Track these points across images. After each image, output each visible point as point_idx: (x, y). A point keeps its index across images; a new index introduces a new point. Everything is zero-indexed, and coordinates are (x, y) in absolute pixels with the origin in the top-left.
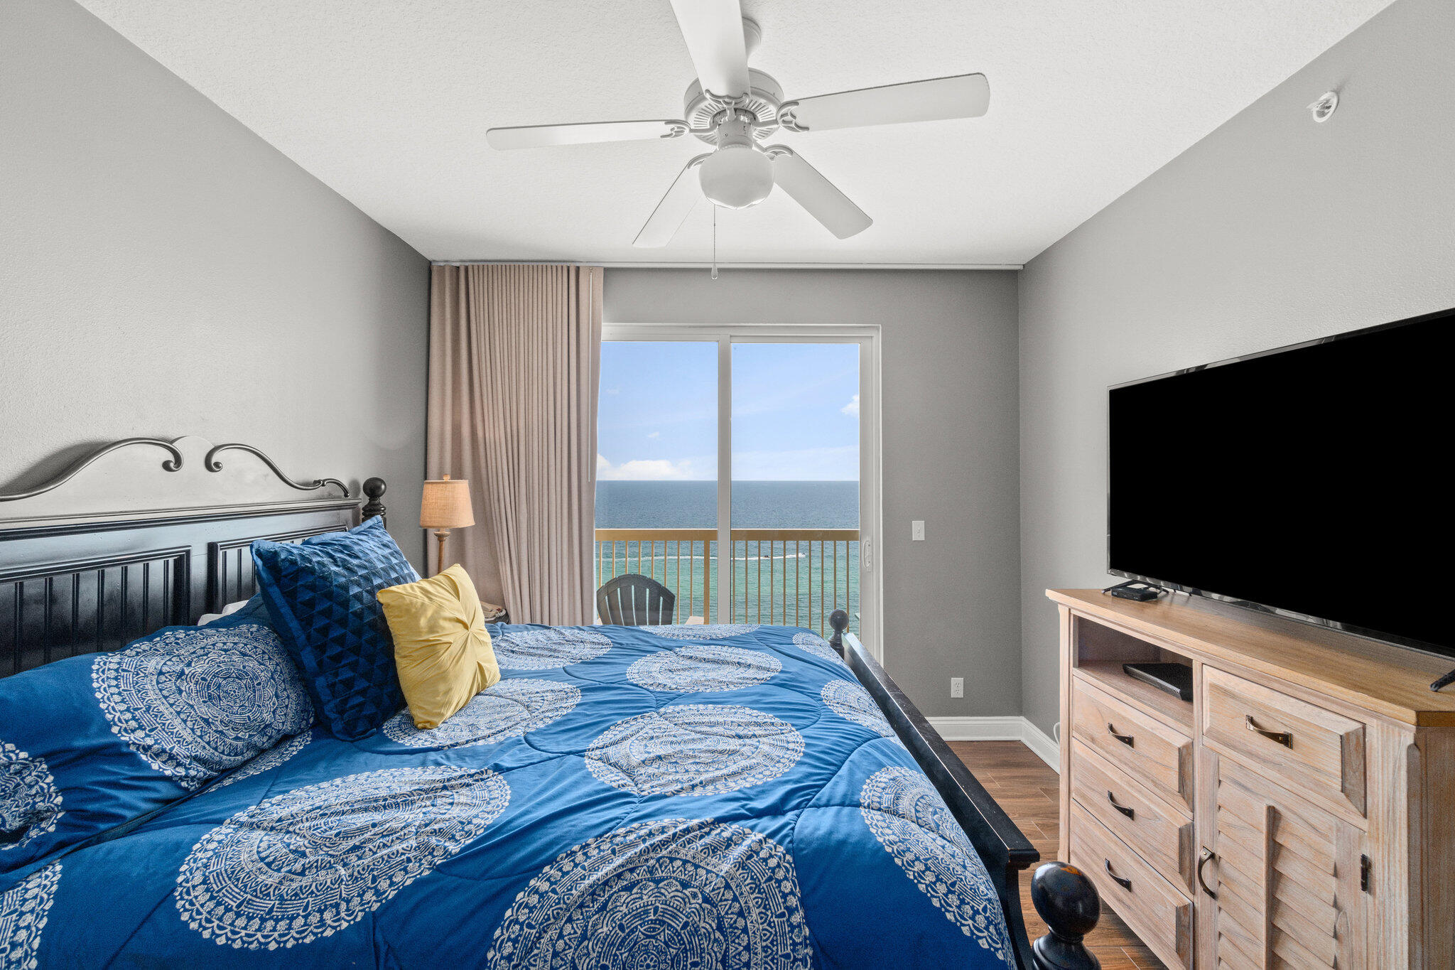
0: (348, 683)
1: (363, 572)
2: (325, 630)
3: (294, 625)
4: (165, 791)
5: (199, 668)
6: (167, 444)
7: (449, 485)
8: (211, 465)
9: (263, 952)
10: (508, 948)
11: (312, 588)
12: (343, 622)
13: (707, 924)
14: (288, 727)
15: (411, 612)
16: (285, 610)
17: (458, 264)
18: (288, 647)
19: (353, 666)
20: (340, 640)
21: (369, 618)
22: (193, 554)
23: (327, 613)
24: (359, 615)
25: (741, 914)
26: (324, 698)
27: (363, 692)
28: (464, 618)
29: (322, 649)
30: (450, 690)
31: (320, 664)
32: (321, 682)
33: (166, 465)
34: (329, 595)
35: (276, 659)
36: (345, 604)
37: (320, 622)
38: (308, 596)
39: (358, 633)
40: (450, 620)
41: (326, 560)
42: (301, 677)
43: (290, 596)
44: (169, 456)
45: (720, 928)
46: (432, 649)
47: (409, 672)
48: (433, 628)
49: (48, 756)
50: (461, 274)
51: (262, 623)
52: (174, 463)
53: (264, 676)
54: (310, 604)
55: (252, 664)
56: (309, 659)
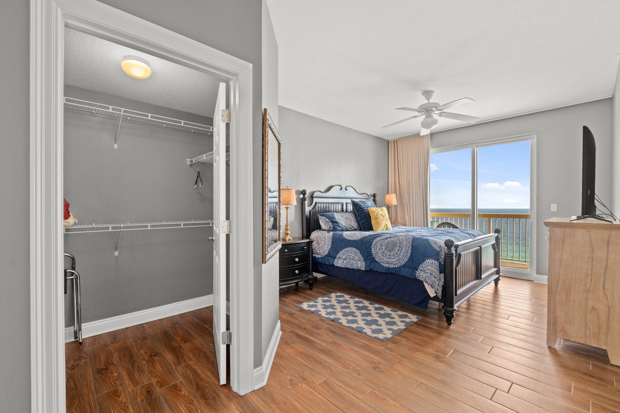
0: (364, 223)
1: (367, 206)
2: (361, 214)
3: (356, 213)
4: (342, 229)
5: (345, 216)
6: (340, 186)
7: (391, 195)
8: (346, 190)
9: (351, 240)
10: (375, 242)
11: (359, 207)
12: (363, 213)
13: (398, 242)
14: (356, 228)
15: (374, 212)
16: (355, 210)
17: (394, 140)
18: (356, 217)
19: (365, 220)
20: (363, 216)
21: (368, 213)
22: (344, 204)
23: (361, 211)
24: (366, 213)
25: (403, 242)
26: (361, 225)
27: (366, 225)
28: (383, 215)
29: (360, 217)
30: (379, 226)
31: (360, 219)
32: (360, 222)
33: (340, 189)
34: (361, 209)
35: (354, 218)
36: (364, 210)
37: (360, 213)
38: (358, 208)
39: (366, 215)
40: (380, 214)
41: (361, 203)
42: (358, 221)
43: (356, 208)
44: (341, 188)
45: (400, 243)
46: (377, 218)
47: (373, 222)
48: (377, 215)
49: (331, 221)
50: (396, 142)
51: (353, 213)
52: (341, 189)
53: (353, 220)
54: (359, 210)
55: (351, 218)
56: (359, 218)
